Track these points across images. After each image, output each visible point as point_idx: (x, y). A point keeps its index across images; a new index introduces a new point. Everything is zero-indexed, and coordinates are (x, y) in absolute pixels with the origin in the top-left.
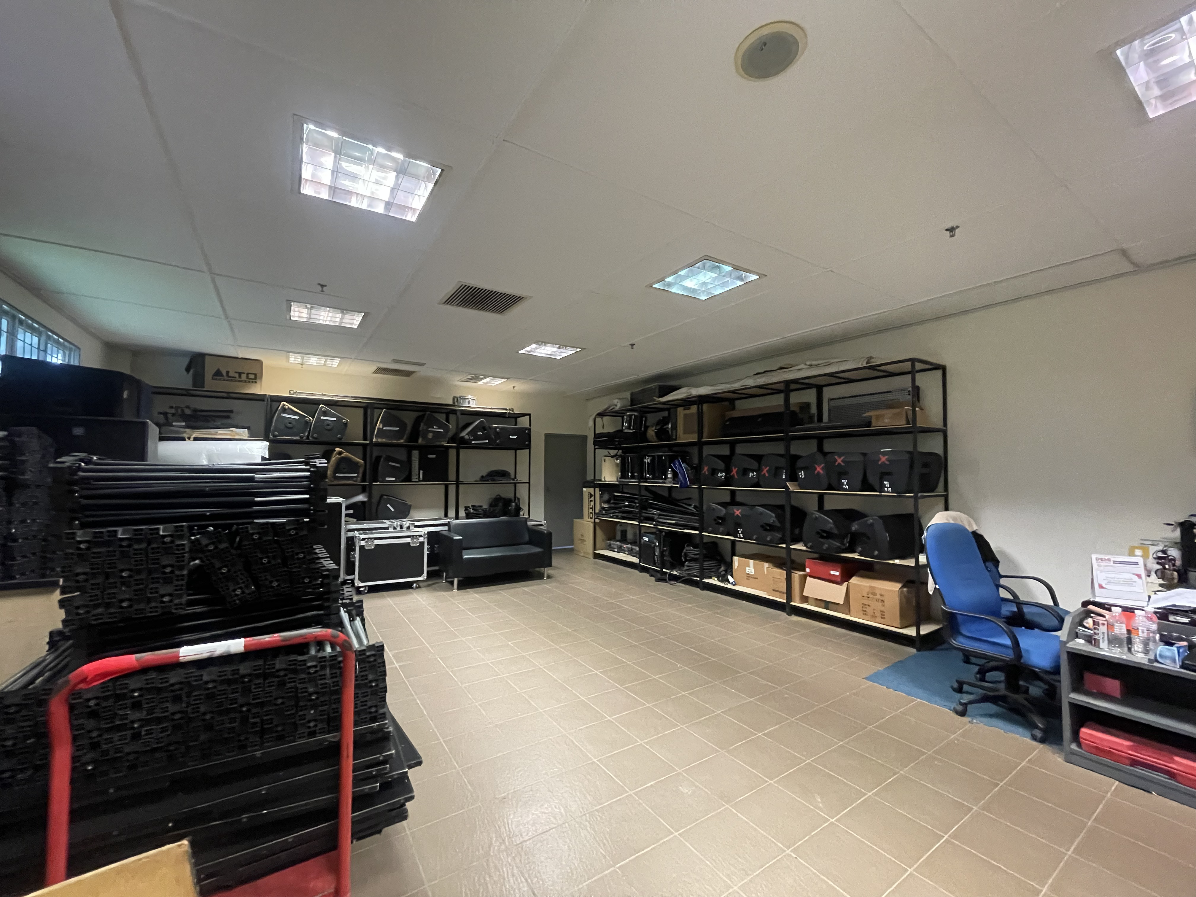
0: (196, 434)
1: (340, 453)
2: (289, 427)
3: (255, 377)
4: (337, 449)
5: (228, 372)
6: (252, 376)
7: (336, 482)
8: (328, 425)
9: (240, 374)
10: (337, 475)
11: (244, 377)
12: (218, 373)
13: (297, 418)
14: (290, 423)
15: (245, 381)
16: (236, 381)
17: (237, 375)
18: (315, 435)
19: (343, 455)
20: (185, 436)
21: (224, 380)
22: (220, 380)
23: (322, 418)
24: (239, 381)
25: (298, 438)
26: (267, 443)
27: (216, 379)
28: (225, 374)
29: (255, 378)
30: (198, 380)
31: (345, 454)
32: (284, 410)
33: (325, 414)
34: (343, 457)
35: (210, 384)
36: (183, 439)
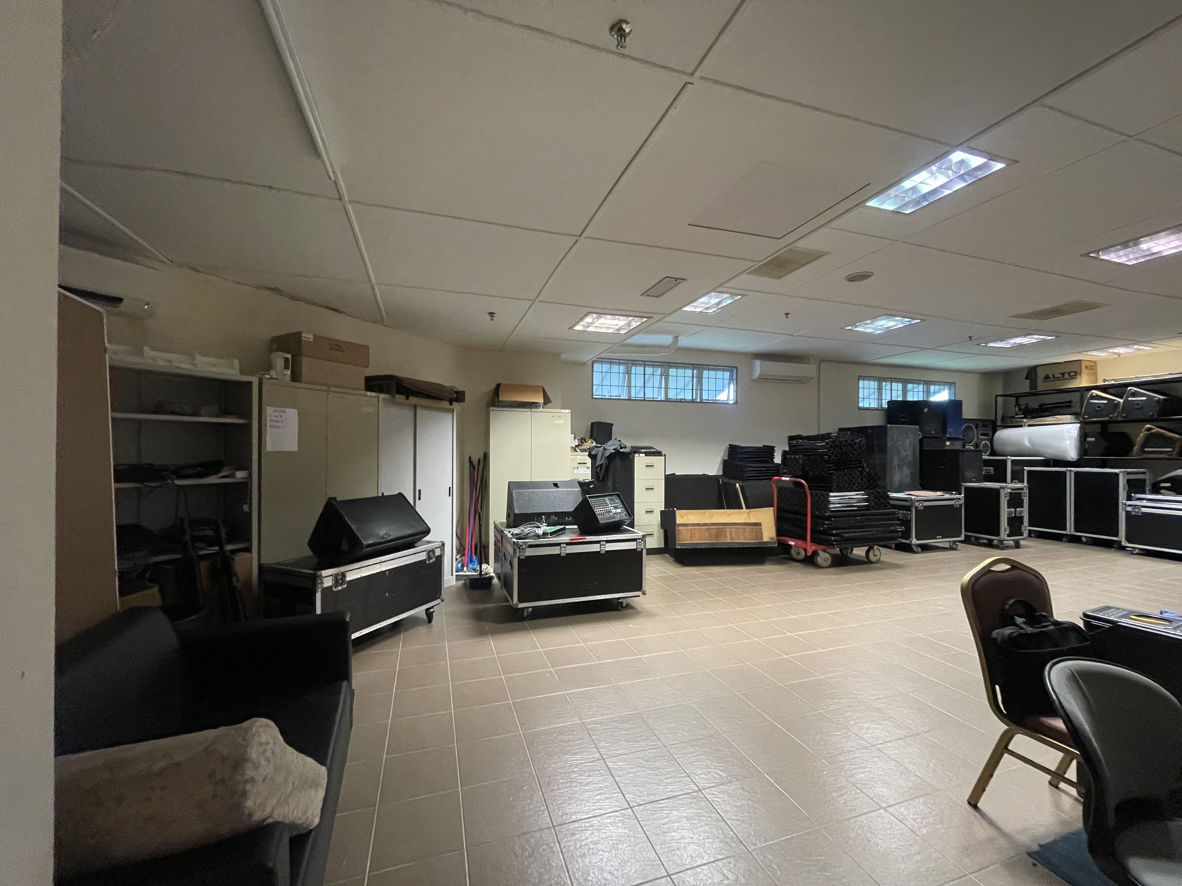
0: (1032, 422)
1: (1149, 429)
2: (1099, 410)
3: (1074, 375)
4: (1148, 426)
5: (1053, 375)
6: (1072, 374)
7: (1145, 456)
8: (1138, 405)
9: (1063, 374)
10: (1146, 449)
11: (1066, 376)
12: (1047, 377)
13: (1105, 402)
14: (1099, 407)
15: (1068, 379)
16: (1060, 380)
17: (1060, 375)
18: (1124, 415)
19: (1153, 431)
20: (1023, 424)
21: (1051, 381)
22: (1049, 381)
23: (1130, 399)
24: (1063, 379)
25: (1107, 419)
26: (1079, 425)
27: (1046, 382)
28: (1052, 377)
29: (1076, 375)
30: (1033, 384)
31: (1156, 430)
32: (1093, 397)
33: (1134, 394)
34: (1154, 434)
35: (1042, 386)
36: (1021, 426)
